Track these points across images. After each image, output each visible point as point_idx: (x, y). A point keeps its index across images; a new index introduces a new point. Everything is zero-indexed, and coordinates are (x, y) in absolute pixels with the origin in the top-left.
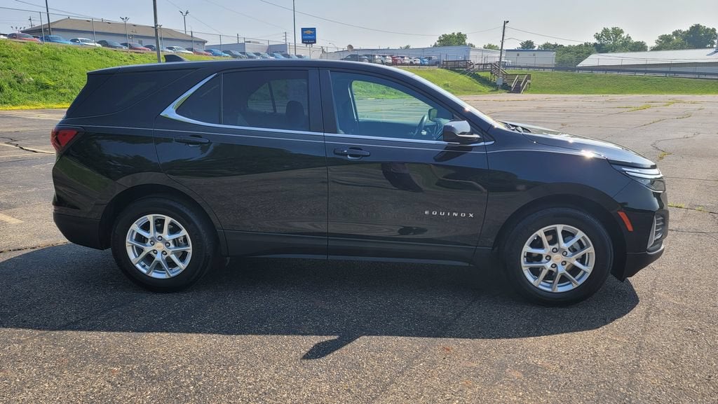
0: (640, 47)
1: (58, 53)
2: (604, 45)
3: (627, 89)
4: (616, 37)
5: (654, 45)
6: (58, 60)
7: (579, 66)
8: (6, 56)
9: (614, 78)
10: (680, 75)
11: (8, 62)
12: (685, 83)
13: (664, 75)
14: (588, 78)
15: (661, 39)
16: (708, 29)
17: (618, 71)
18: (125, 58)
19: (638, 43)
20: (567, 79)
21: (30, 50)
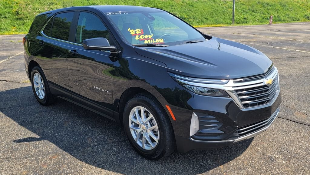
1: (193, 3)
6: (192, 6)
8: (173, 6)
11: (172, 8)
18: (222, 3)
21: (183, 3)
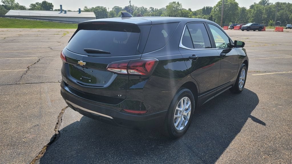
0: (23, 8)
2: (7, 6)
3: (36, 26)
4: (12, 2)
5: (29, 8)
7: (6, 15)
9: (28, 21)
10: (53, 21)
12: (58, 24)
13: (48, 21)
14: (16, 21)
15: (31, 5)
16: (49, 3)
17: (28, 18)
19: (22, 6)
20: (6, 21)
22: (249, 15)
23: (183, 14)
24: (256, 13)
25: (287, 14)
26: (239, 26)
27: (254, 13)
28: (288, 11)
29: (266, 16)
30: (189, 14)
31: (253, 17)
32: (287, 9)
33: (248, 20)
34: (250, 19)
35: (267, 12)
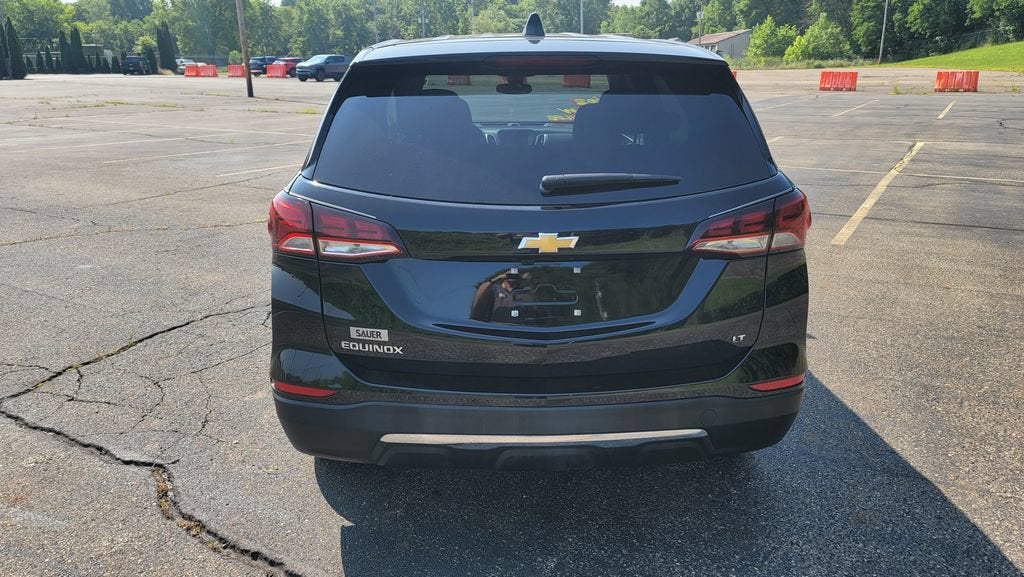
22: (285, 27)
23: (31, 13)
24: (310, 21)
25: (396, 27)
26: (282, 63)
27: (301, 21)
28: (397, 17)
29: (339, 33)
30: (62, 17)
31: (300, 34)
32: (394, 11)
33: (289, 45)
34: (295, 42)
35: (340, 20)
